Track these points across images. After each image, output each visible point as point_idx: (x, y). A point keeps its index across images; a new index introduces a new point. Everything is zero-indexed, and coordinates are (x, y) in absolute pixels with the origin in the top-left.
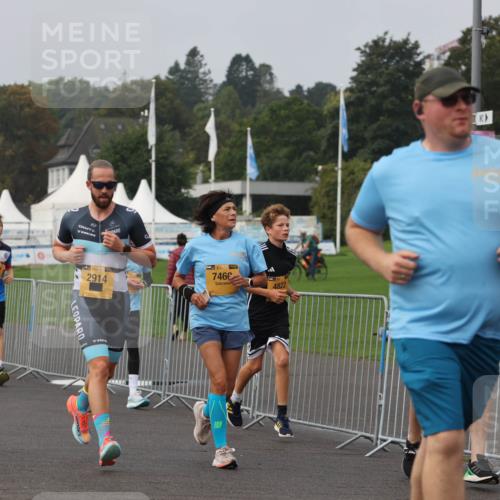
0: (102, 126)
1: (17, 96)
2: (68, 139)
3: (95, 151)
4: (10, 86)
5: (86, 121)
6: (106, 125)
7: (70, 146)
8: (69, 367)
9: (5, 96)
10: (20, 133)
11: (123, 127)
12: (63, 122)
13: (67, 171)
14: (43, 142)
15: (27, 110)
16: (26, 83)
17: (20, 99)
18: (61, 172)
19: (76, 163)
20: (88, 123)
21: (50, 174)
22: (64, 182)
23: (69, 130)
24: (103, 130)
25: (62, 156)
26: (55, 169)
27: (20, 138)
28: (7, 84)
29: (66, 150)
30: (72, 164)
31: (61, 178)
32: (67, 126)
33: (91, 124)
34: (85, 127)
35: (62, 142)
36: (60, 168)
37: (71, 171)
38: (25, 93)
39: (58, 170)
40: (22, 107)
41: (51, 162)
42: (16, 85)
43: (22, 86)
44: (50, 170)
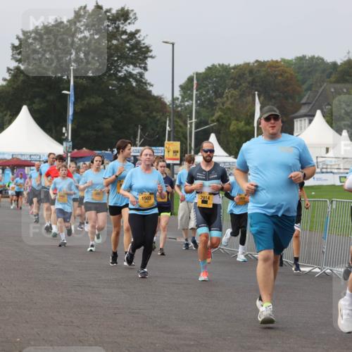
0: (333, 90)
1: (274, 69)
2: (308, 98)
3: (327, 107)
4: (268, 61)
5: (321, 86)
6: (335, 89)
7: (310, 103)
8: (309, 259)
9: (264, 69)
10: (275, 94)
11: (347, 90)
12: (305, 87)
13: (307, 121)
14: (290, 101)
15: (280, 78)
16: (279, 60)
17: (275, 71)
18: (303, 122)
19: (314, 116)
20: (323, 87)
21: (295, 123)
22: (305, 129)
23: (309, 92)
24: (332, 92)
25: (304, 110)
26: (298, 120)
27: (274, 98)
28: (266, 60)
29: (306, 106)
30: (311, 116)
31: (303, 126)
32: (308, 89)
33: (325, 88)
34: (321, 90)
35: (304, 101)
36: (303, 119)
37: (310, 121)
38: (279, 67)
39: (301, 120)
40: (276, 76)
41: (296, 114)
42: (272, 61)
43: (277, 62)
44: (295, 120)
